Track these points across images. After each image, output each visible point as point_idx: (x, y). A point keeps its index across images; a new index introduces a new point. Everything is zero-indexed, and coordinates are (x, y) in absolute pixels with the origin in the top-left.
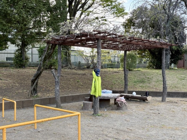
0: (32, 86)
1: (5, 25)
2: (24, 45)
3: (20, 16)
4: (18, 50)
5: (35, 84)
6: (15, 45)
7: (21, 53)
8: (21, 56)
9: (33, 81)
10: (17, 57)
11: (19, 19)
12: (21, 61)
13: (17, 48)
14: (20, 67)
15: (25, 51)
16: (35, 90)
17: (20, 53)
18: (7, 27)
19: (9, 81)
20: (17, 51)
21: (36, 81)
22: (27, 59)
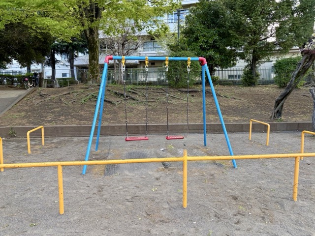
0: (276, 107)
1: (238, 38)
2: (256, 59)
3: (257, 25)
4: (248, 66)
5: (280, 105)
6: (244, 60)
7: (252, 69)
8: (251, 73)
9: (278, 102)
10: (246, 74)
11: (255, 28)
12: (250, 78)
13: (246, 64)
14: (249, 85)
15: (256, 67)
16: (279, 113)
17: (250, 69)
18: (240, 40)
19: (244, 100)
20: (246, 67)
21: (282, 102)
22: (257, 76)
